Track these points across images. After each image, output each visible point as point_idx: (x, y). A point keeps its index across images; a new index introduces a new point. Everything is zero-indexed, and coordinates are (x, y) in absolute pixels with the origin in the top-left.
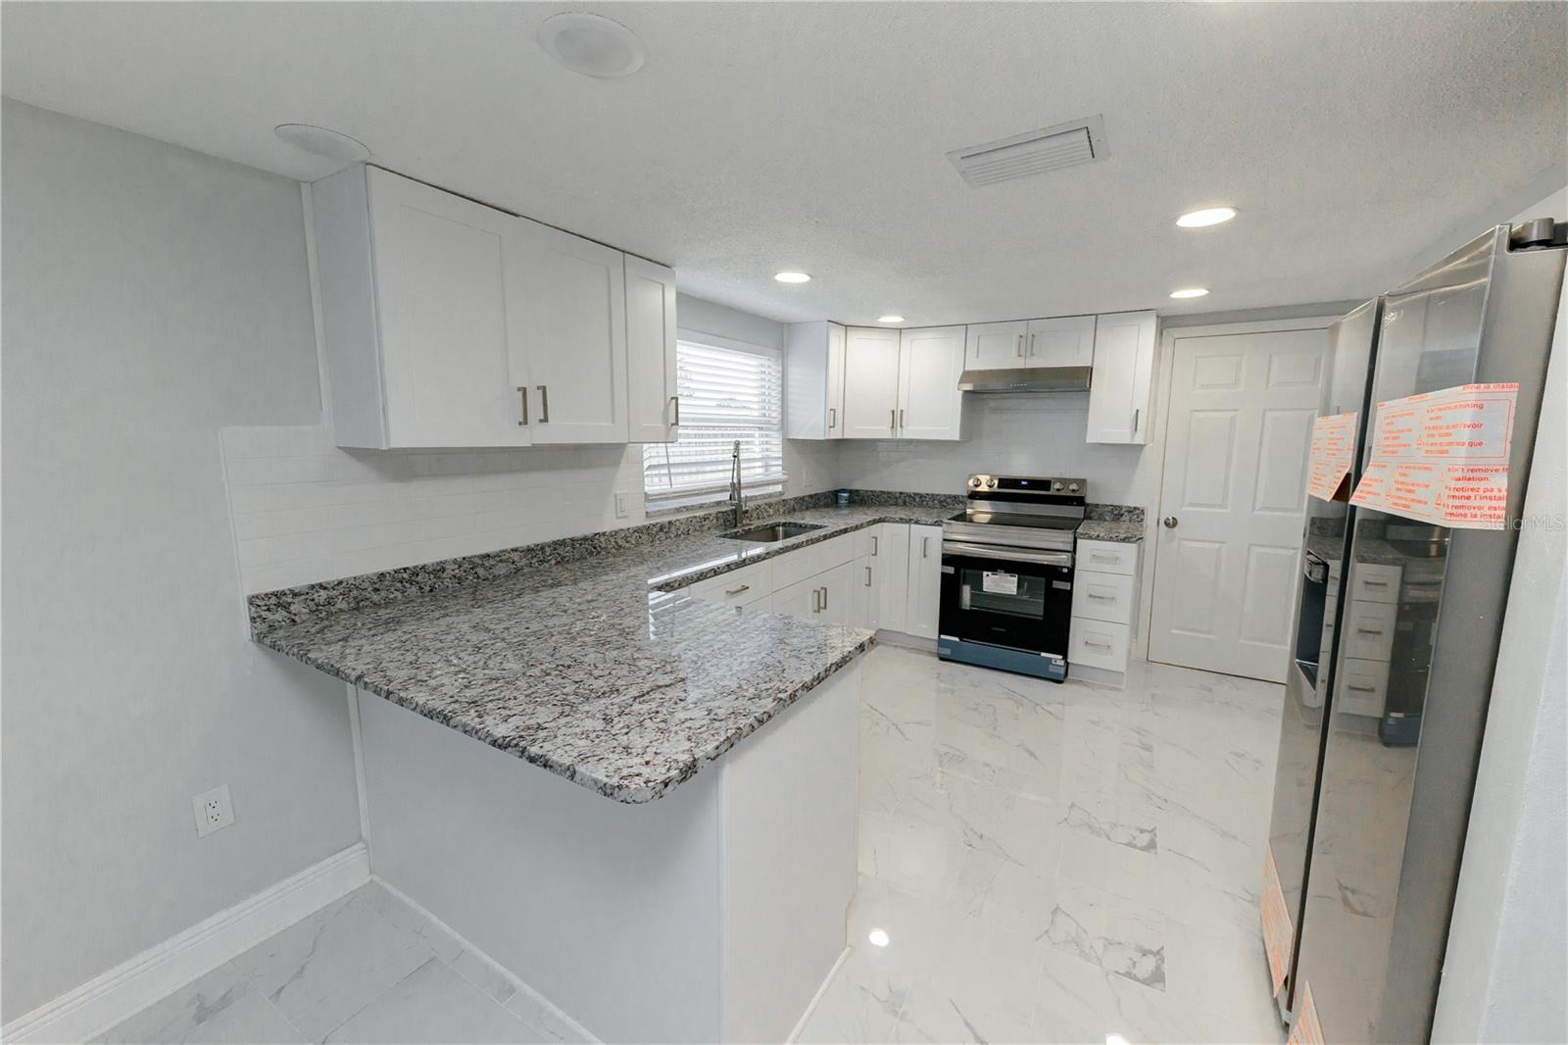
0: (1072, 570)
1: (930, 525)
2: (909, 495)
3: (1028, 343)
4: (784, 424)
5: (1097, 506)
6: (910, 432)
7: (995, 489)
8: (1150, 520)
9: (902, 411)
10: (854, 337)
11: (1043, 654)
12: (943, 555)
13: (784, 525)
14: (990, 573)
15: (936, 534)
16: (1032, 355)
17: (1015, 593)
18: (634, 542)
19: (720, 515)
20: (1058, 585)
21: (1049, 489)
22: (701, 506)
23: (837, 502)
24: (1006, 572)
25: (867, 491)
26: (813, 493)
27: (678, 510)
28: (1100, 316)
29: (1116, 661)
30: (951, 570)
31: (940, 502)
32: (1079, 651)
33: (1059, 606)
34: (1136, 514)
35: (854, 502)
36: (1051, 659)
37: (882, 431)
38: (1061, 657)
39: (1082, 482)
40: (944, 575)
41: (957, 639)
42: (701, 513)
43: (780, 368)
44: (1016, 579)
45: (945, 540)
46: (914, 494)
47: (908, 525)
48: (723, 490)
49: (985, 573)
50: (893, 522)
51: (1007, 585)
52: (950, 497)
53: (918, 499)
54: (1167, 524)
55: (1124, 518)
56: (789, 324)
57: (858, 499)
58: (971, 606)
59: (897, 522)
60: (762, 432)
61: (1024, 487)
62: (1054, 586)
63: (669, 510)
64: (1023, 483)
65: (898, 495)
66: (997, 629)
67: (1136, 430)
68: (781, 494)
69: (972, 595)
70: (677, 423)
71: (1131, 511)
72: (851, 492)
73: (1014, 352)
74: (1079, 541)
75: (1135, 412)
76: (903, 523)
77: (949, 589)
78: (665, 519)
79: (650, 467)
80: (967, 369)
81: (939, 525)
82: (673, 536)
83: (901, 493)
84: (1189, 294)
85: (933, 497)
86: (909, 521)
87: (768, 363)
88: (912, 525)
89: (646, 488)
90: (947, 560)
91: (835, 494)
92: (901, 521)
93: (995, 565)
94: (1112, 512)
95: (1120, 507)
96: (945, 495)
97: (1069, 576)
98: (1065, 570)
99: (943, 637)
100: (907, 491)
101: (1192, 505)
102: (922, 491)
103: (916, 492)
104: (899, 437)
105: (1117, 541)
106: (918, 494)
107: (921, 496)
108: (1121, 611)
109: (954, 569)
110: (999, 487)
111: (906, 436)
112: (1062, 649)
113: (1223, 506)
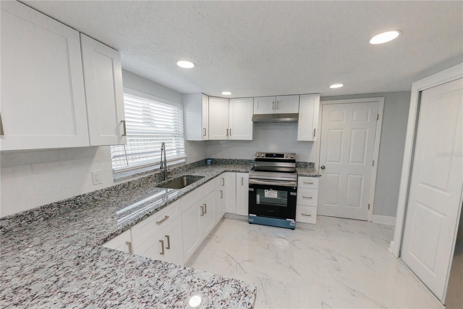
0: (296, 188)
1: (244, 172)
2: (233, 160)
3: (276, 104)
4: (185, 134)
5: (299, 162)
6: (234, 137)
8: (316, 167)
9: (230, 129)
10: (212, 100)
11: (287, 219)
12: (249, 184)
13: (186, 176)
14: (267, 190)
15: (246, 176)
16: (278, 109)
17: (277, 198)
18: (106, 196)
19: (156, 175)
20: (292, 194)
21: (283, 157)
22: (147, 172)
23: (206, 163)
24: (273, 190)
25: (218, 159)
26: (197, 161)
27: (134, 176)
28: (300, 95)
29: (313, 220)
30: (252, 190)
31: (245, 162)
32: (299, 217)
33: (292, 201)
34: (312, 165)
35: (213, 163)
36: (291, 221)
37: (222, 137)
38: (294, 220)
39: (294, 154)
40: (250, 192)
41: (255, 215)
42: (147, 175)
43: (182, 112)
44: (277, 192)
45: (250, 178)
46: (235, 160)
47: (235, 173)
48: (157, 164)
49: (265, 190)
50: (229, 172)
51: (273, 194)
52: (248, 160)
53: (236, 162)
54: (321, 167)
55: (308, 166)
56: (185, 94)
57: (215, 163)
58: (260, 202)
59: (231, 172)
60: (175, 138)
61: (275, 157)
62: (291, 194)
63: (128, 176)
64: (274, 155)
65: (229, 160)
66: (270, 211)
67: (315, 136)
68: (185, 162)
69: (260, 198)
70: (125, 135)
71: (310, 164)
72: (212, 159)
73: (271, 107)
74: (299, 177)
75: (314, 130)
76: (233, 172)
77: (252, 196)
78: (126, 181)
79: (115, 157)
80: (254, 114)
81: (247, 173)
82: (131, 188)
83: (230, 159)
84: (336, 86)
85: (242, 160)
86: (235, 171)
87: (177, 110)
88: (237, 173)
89: (113, 167)
90: (251, 186)
91: (206, 160)
92: (233, 171)
93: (269, 187)
94: (304, 165)
95: (307, 163)
96: (246, 160)
97: (296, 191)
98: (295, 188)
99: (250, 215)
100: (232, 158)
101: (330, 161)
102: (238, 158)
103: (236, 159)
104: (229, 139)
105: (312, 177)
107: (238, 160)
108: (314, 202)
109: (253, 189)
110: (266, 157)
111: (232, 139)
112: (294, 217)
113: (339, 162)
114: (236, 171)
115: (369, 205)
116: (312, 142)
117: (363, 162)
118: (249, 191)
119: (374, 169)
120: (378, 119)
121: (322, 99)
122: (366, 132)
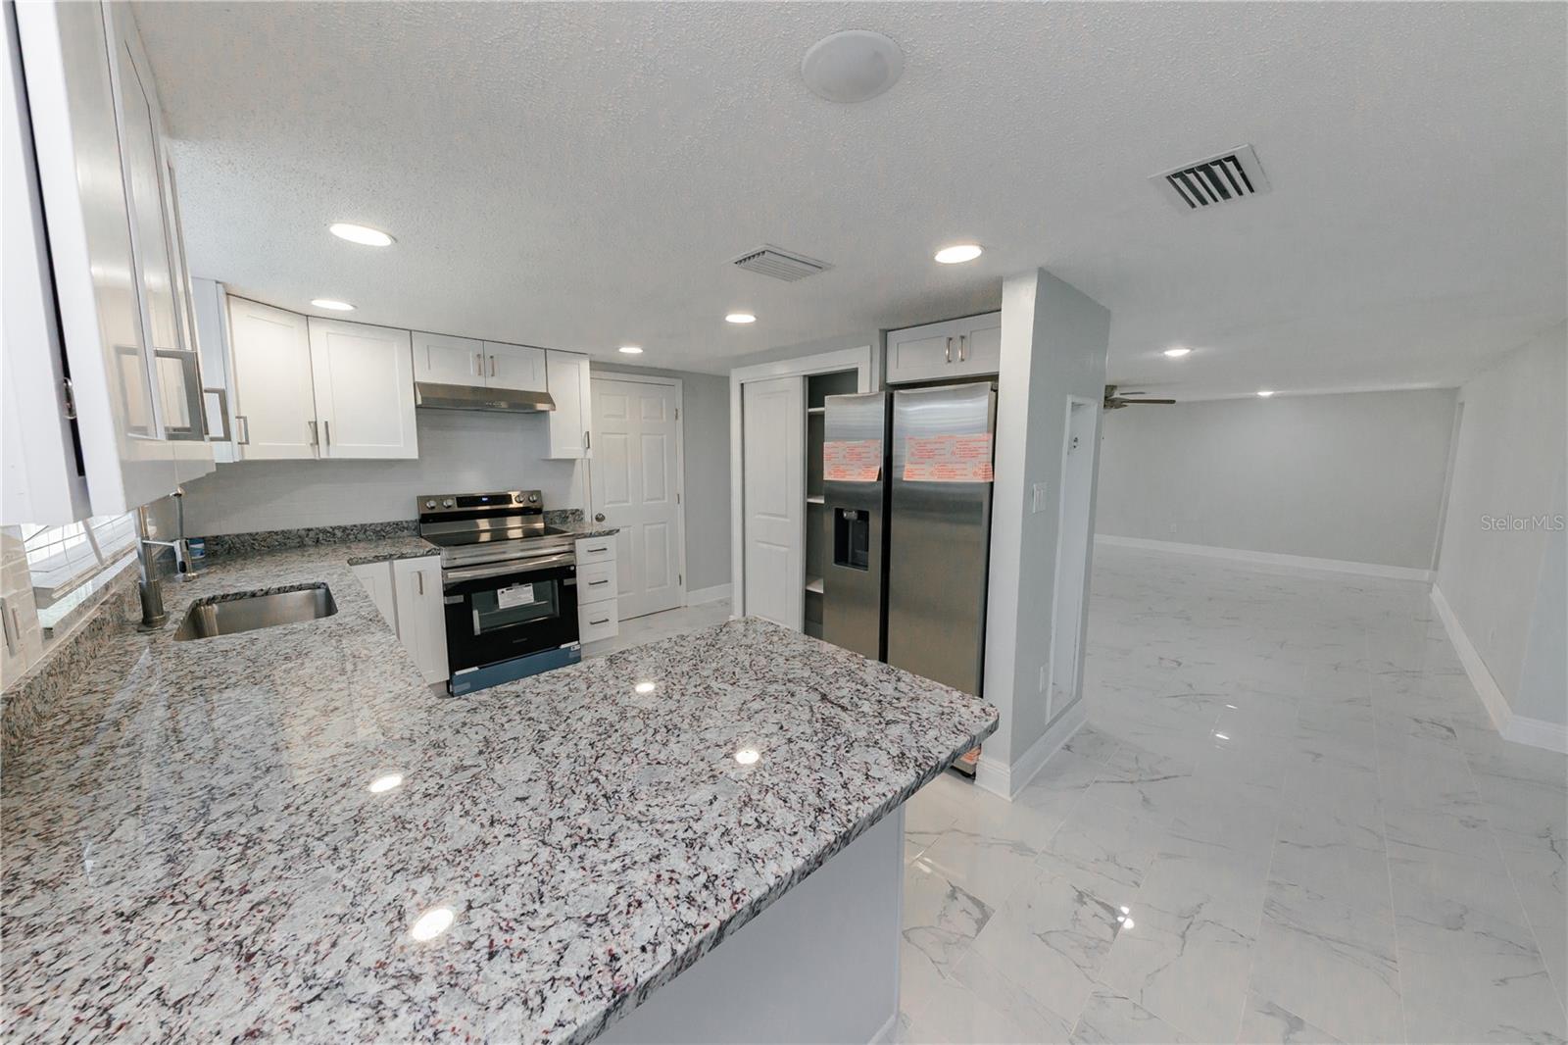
0: (575, 566)
1: (422, 556)
2: (324, 531)
3: (486, 362)
5: (548, 512)
6: (343, 448)
7: (457, 509)
8: (587, 518)
9: (326, 423)
11: (563, 646)
12: (445, 585)
14: (504, 590)
15: (431, 564)
16: (493, 375)
17: (532, 601)
20: (567, 582)
21: (512, 503)
24: (521, 584)
25: (238, 536)
27: (79, 613)
28: (548, 350)
29: (612, 630)
30: (460, 599)
31: (375, 532)
32: (587, 633)
33: (569, 598)
34: (577, 514)
35: (214, 554)
36: (570, 648)
37: (302, 450)
38: (575, 643)
39: (538, 493)
40: (449, 607)
41: (476, 668)
44: (531, 588)
45: (445, 569)
46: (333, 529)
47: (387, 563)
49: (499, 591)
51: (523, 596)
54: (597, 519)
55: (569, 520)
58: (481, 629)
59: (370, 562)
61: (485, 503)
62: (563, 584)
64: (484, 499)
66: (517, 641)
67: (587, 447)
69: (480, 618)
71: (575, 512)
72: (203, 540)
73: (472, 369)
74: (576, 541)
75: (586, 433)
76: (379, 561)
77: (456, 620)
78: (71, 636)
80: (416, 380)
81: (433, 554)
83: (309, 530)
84: (631, 351)
85: (364, 528)
86: (389, 557)
88: (395, 561)
90: (450, 590)
92: (377, 559)
94: (560, 516)
95: (565, 511)
96: (382, 524)
97: (573, 574)
98: (572, 568)
99: (457, 673)
101: (611, 502)
102: (347, 522)
103: (334, 524)
104: (324, 456)
105: (604, 535)
106: (339, 527)
107: (344, 529)
108: (611, 589)
109: (462, 596)
110: (459, 506)
111: (334, 455)
112: (574, 636)
113: (627, 501)
114: (391, 555)
115: (680, 577)
116: (572, 461)
117: (664, 498)
118: (446, 606)
119: (680, 509)
120: (677, 417)
121: (595, 366)
122: (663, 439)
